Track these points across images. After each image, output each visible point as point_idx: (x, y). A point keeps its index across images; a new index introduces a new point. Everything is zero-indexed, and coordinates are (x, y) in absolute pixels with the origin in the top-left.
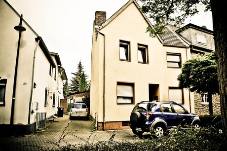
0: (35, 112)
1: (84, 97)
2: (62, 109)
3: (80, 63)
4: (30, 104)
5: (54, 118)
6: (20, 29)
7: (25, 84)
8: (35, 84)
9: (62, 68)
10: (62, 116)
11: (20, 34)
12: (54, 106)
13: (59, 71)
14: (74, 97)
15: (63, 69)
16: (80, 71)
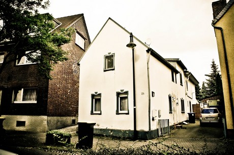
0: (157, 119)
1: (218, 100)
2: (193, 115)
3: (213, 62)
4: (149, 112)
5: (184, 124)
6: (131, 45)
7: (143, 94)
8: (153, 93)
9: (188, 72)
10: (194, 123)
11: (133, 50)
12: (183, 112)
13: (186, 76)
14: (207, 101)
15: (190, 73)
16: (215, 71)
